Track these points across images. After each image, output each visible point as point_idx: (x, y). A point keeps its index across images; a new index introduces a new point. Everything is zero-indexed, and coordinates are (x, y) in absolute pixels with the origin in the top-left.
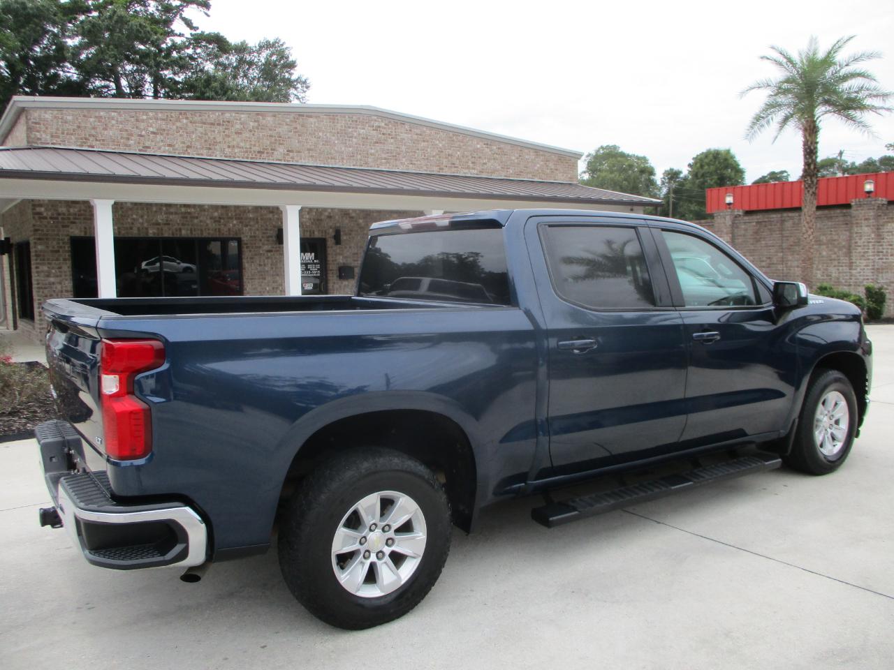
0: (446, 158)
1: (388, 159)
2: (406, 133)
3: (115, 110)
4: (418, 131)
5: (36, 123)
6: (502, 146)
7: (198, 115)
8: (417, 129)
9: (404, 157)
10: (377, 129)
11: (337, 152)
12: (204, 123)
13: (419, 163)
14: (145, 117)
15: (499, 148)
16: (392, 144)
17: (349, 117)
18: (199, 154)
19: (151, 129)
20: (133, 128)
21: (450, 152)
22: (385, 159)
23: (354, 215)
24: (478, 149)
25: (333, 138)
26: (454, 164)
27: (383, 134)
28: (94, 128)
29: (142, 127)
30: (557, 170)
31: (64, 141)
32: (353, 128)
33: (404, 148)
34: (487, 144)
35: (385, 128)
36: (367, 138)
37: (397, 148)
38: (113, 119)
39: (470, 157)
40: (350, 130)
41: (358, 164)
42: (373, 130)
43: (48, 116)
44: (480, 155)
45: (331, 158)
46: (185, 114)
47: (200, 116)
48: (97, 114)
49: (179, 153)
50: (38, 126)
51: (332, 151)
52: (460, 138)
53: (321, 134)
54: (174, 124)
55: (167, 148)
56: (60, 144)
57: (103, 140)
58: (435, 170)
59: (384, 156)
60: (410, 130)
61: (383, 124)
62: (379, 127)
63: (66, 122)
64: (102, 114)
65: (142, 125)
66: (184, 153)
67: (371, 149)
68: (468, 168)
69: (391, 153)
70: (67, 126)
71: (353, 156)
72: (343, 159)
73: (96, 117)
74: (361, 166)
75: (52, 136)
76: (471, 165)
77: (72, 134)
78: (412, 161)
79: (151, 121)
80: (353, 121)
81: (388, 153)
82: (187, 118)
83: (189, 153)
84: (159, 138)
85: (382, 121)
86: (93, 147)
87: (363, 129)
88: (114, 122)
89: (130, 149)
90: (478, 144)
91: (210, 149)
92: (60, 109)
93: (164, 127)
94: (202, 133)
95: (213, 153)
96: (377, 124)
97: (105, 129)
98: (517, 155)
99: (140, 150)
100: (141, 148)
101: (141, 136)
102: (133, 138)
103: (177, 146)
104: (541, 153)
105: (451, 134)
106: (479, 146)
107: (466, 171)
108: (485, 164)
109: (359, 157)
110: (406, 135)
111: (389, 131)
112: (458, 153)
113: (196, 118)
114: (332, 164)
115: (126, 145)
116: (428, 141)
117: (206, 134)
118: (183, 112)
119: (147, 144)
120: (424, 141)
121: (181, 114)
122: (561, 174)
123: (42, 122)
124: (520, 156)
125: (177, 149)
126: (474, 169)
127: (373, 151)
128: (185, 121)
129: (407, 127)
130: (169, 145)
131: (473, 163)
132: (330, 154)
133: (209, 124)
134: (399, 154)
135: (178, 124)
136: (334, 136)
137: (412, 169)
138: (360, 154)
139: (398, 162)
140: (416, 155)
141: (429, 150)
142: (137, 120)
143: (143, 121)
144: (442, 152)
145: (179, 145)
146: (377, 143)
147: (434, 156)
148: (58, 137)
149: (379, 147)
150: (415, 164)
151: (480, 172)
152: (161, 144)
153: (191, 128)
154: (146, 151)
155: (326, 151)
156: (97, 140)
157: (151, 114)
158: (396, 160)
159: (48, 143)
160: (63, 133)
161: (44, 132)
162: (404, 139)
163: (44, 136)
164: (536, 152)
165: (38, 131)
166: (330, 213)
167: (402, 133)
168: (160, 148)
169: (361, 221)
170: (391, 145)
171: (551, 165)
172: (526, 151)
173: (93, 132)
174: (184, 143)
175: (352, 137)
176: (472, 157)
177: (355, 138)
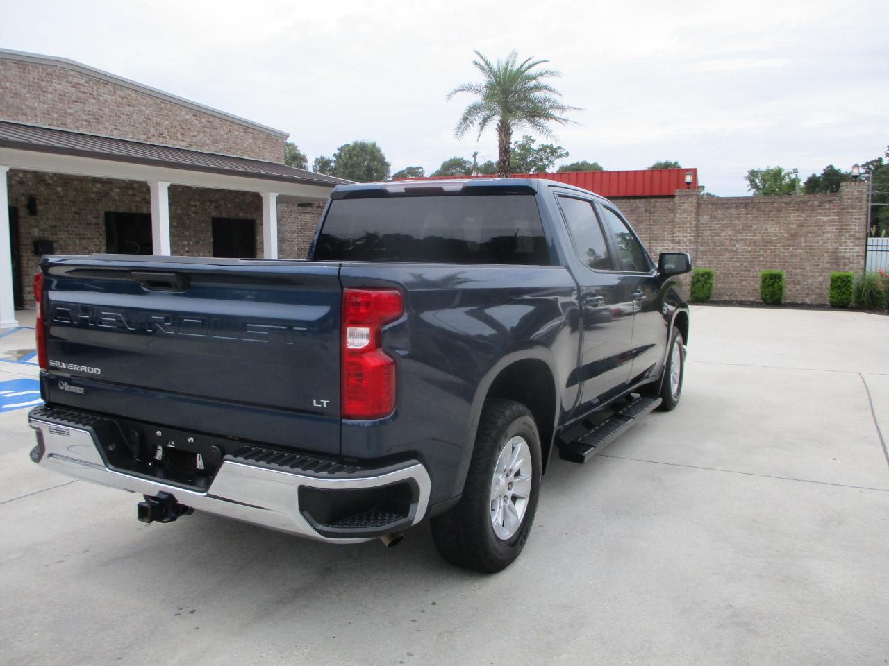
0: (154, 126)
1: (89, 122)
2: (109, 94)
4: (124, 94)
6: (211, 119)
8: (121, 91)
9: (107, 121)
10: (76, 86)
11: (28, 107)
13: (124, 129)
15: (208, 121)
16: (93, 105)
17: (43, 69)
21: (158, 120)
22: (86, 121)
23: (50, 182)
24: (186, 120)
25: (24, 91)
26: (162, 134)
27: (84, 93)
30: (265, 149)
32: (48, 81)
33: (107, 111)
34: (196, 116)
35: (85, 86)
36: (65, 95)
37: (100, 110)
39: (179, 128)
40: (44, 84)
41: (55, 123)
42: (72, 87)
44: (189, 126)
45: (22, 114)
51: (23, 106)
52: (168, 106)
53: (8, 84)
58: (142, 139)
59: (85, 117)
60: (114, 92)
61: (82, 82)
62: (79, 84)
67: (70, 108)
68: (177, 139)
69: (93, 115)
71: (49, 115)
72: (36, 116)
74: (59, 126)
76: (180, 137)
78: (116, 126)
80: (47, 74)
81: (89, 114)
85: (82, 79)
87: (60, 84)
90: (187, 114)
96: (75, 80)
98: (227, 130)
104: (250, 130)
105: (158, 101)
106: (187, 117)
107: (175, 142)
108: (194, 136)
109: (55, 116)
110: (109, 96)
111: (90, 90)
112: (167, 122)
114: (23, 121)
116: (134, 106)
120: (129, 105)
122: (269, 154)
124: (229, 132)
126: (183, 141)
127: (71, 111)
129: (110, 87)
131: (182, 134)
132: (21, 109)
134: (102, 117)
136: (24, 88)
137: (116, 135)
138: (57, 113)
139: (101, 126)
140: (121, 120)
141: (135, 115)
144: (150, 119)
146: (76, 102)
147: (140, 123)
149: (78, 107)
150: (119, 130)
151: (190, 145)
155: (15, 105)
158: (99, 123)
162: (106, 101)
164: (245, 129)
166: (21, 178)
167: (105, 94)
169: (59, 189)
170: (92, 106)
171: (259, 143)
172: (235, 127)
175: (47, 92)
176: (181, 128)
177: (51, 93)
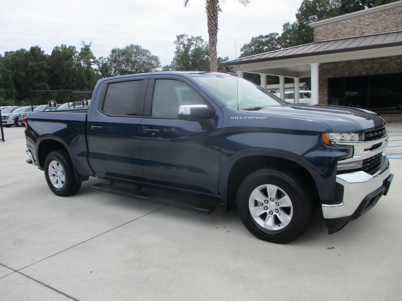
3: (349, 19)
5: (317, 33)
7: (391, 10)
12: (395, 14)
14: (363, 18)
18: (390, 31)
19: (366, 24)
20: (358, 25)
28: (340, 29)
29: (362, 24)
31: (327, 38)
38: (348, 23)
43: (322, 28)
46: (384, 11)
47: (393, 10)
48: (342, 23)
49: (380, 33)
50: (318, 34)
54: (378, 18)
55: (374, 31)
56: (326, 39)
57: (344, 34)
63: (328, 29)
64: (344, 22)
65: (362, 23)
66: (383, 32)
70: (329, 31)
73: (341, 24)
75: (323, 37)
77: (331, 34)
79: (366, 20)
82: (385, 14)
83: (385, 32)
84: (370, 27)
86: (339, 38)
88: (349, 24)
89: (355, 36)
91: (397, 27)
92: (326, 24)
93: (373, 21)
94: (393, 19)
95: (400, 28)
97: (345, 29)
99: (360, 35)
100: (361, 34)
101: (361, 28)
102: (357, 30)
103: (379, 29)
113: (390, 12)
115: (354, 34)
117: (396, 19)
118: (383, 11)
119: (364, 31)
121: (382, 12)
123: (319, 32)
125: (379, 31)
128: (384, 15)
130: (375, 29)
133: (398, 13)
135: (381, 18)
142: (360, 21)
143: (363, 20)
145: (380, 28)
148: (325, 36)
152: (371, 30)
153: (387, 17)
154: (363, 35)
156: (341, 34)
157: (367, 16)
159: (321, 40)
160: (327, 35)
161: (320, 35)
163: (320, 37)
165: (318, 36)
168: (370, 32)
173: (339, 31)
174: (383, 27)
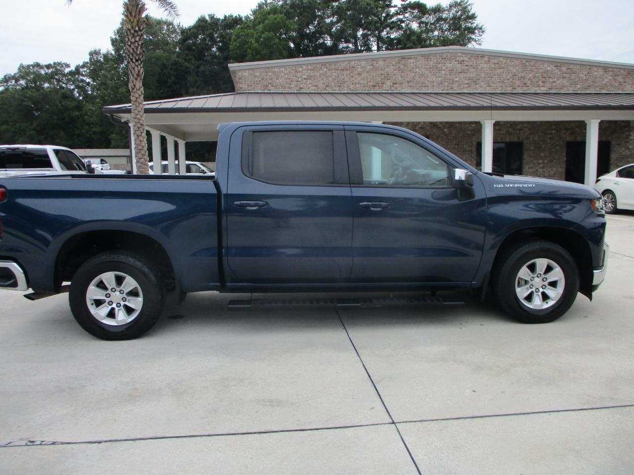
0: (519, 80)
1: (469, 84)
2: (485, 64)
3: (283, 67)
4: (496, 61)
5: (240, 79)
6: (571, 67)
7: (333, 65)
8: (494, 59)
9: (482, 81)
10: (462, 62)
11: (429, 82)
12: (337, 70)
13: (495, 85)
14: (301, 70)
15: (568, 69)
16: (473, 72)
17: (440, 56)
18: (332, 90)
19: (304, 77)
20: (293, 77)
21: (523, 75)
22: (467, 84)
23: (440, 126)
24: (548, 71)
25: (427, 72)
26: (526, 84)
27: (467, 66)
28: (271, 79)
29: (299, 76)
30: (625, 82)
31: (254, 88)
32: (442, 63)
33: (483, 75)
34: (557, 66)
35: (468, 61)
36: (453, 70)
37: (478, 75)
38: (282, 72)
39: (541, 78)
40: (440, 65)
41: (446, 89)
42: (458, 63)
43: (246, 74)
44: (549, 75)
45: (425, 86)
46: (325, 65)
47: (335, 65)
48: (273, 70)
49: (321, 91)
50: (241, 80)
51: (426, 82)
52: (532, 63)
53: (417, 70)
54: (318, 72)
55: (313, 88)
56: (252, 90)
57: (276, 86)
58: (509, 90)
59: (466, 82)
60: (489, 61)
61: (466, 59)
62: (463, 61)
63: (256, 77)
64: (276, 70)
65: (299, 75)
66: (324, 91)
67: (456, 77)
68: (539, 86)
69: (472, 79)
70: (256, 79)
71: (442, 84)
72: (433, 86)
73: (272, 72)
74: (448, 90)
75: (248, 86)
76: (541, 84)
77: (259, 84)
78: (489, 84)
79: (304, 71)
80: (442, 59)
81: (469, 79)
82: (326, 68)
83: (327, 90)
84: (309, 81)
85: (466, 57)
86: (270, 91)
87: (451, 63)
88: (282, 74)
89: (291, 91)
90: (549, 66)
91: (340, 86)
92: (253, 69)
93: (312, 74)
94: (335, 76)
95: (342, 88)
96: (461, 59)
97: (277, 79)
98: (586, 73)
99: (297, 90)
100: (298, 89)
101: (298, 81)
102: (293, 83)
103: (319, 86)
104: (610, 69)
105: (524, 61)
106: (549, 68)
107: (537, 88)
108: (554, 82)
109: (446, 84)
110: (485, 65)
111: (471, 63)
112: (530, 75)
113: (332, 67)
114: (425, 91)
115: (289, 88)
116: (503, 68)
117: (338, 77)
118: (324, 64)
119: (302, 86)
120: (500, 68)
121: (322, 65)
122: (629, 86)
123: (243, 78)
124: (588, 73)
125: (320, 88)
126: (544, 86)
127: (457, 79)
128: (325, 69)
129: (486, 59)
130: (315, 86)
131: (543, 82)
132: (425, 83)
133: (340, 70)
134: (479, 80)
135: (321, 72)
136: (427, 70)
137: (489, 90)
138: (447, 82)
139: (477, 86)
140: (493, 80)
141: (504, 75)
142: (296, 72)
143: (299, 72)
144: (516, 75)
145: (321, 85)
146: (461, 72)
147: (508, 79)
148: (251, 86)
149: (462, 76)
150: (491, 86)
151: (549, 89)
152: (310, 85)
153: (329, 73)
154: (301, 91)
155: (421, 81)
156: (272, 86)
157: (304, 67)
158: (476, 84)
159: (246, 90)
160: (254, 83)
161: (244, 84)
162: (483, 68)
163: (244, 86)
164: (604, 69)
165: (241, 84)
166: (422, 125)
167: (481, 64)
168: (309, 88)
169: (446, 130)
170: (472, 74)
171: (620, 79)
172: (595, 69)
173: (271, 81)
174: (324, 84)
175: (441, 70)
176: (543, 77)
177: (444, 70)
